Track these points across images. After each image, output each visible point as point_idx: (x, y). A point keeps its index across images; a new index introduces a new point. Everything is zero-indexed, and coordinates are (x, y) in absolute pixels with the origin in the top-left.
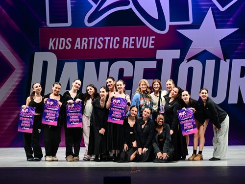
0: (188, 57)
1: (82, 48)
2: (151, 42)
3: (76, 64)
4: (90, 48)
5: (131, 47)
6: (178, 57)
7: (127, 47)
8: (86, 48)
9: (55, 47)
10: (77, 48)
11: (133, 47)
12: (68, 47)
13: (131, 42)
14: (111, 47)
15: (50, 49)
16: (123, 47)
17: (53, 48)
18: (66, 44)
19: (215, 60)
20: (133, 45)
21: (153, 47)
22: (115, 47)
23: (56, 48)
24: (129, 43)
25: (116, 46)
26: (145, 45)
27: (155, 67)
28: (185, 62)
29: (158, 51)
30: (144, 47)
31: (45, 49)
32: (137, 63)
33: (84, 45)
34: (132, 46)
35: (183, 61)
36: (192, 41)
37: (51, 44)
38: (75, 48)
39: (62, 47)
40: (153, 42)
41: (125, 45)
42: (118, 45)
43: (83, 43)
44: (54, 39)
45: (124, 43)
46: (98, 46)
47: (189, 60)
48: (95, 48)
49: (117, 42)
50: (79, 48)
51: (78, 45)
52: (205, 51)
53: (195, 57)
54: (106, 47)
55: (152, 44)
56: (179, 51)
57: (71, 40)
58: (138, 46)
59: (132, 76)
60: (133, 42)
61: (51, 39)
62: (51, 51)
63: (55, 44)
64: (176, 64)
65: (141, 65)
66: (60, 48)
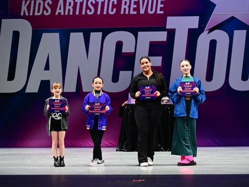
0: (209, 26)
1: (66, 13)
2: (160, 6)
3: (57, 35)
4: (77, 13)
5: (132, 12)
6: (196, 26)
7: (127, 13)
8: (71, 13)
9: (29, 12)
10: (60, 13)
11: (135, 13)
12: (47, 12)
13: (133, 6)
14: (105, 13)
15: (22, 14)
16: (122, 12)
17: (27, 14)
18: (45, 9)
19: (246, 31)
20: (134, 9)
21: (162, 12)
22: (110, 13)
23: (31, 14)
24: (129, 7)
25: (112, 11)
26: (152, 10)
27: (166, 40)
28: (206, 32)
29: (169, 19)
30: (150, 12)
31: (16, 15)
32: (140, 33)
33: (69, 10)
34: (134, 11)
35: (203, 32)
36: (215, 5)
37: (24, 8)
38: (57, 14)
39: (39, 12)
40: (162, 6)
41: (125, 9)
42: (115, 10)
43: (67, 7)
44: (28, 2)
45: (123, 6)
46: (88, 11)
47: (211, 30)
48: (84, 13)
49: (114, 6)
50: (62, 14)
51: (60, 9)
52: (233, 18)
53: (219, 27)
54: (99, 13)
55: (161, 8)
56: (197, 18)
57: (51, 3)
58: (142, 11)
59: (134, 51)
60: (135, 6)
61: (24, 2)
62: (24, 17)
63: (29, 8)
64: (193, 35)
65: (147, 37)
66: (36, 14)
